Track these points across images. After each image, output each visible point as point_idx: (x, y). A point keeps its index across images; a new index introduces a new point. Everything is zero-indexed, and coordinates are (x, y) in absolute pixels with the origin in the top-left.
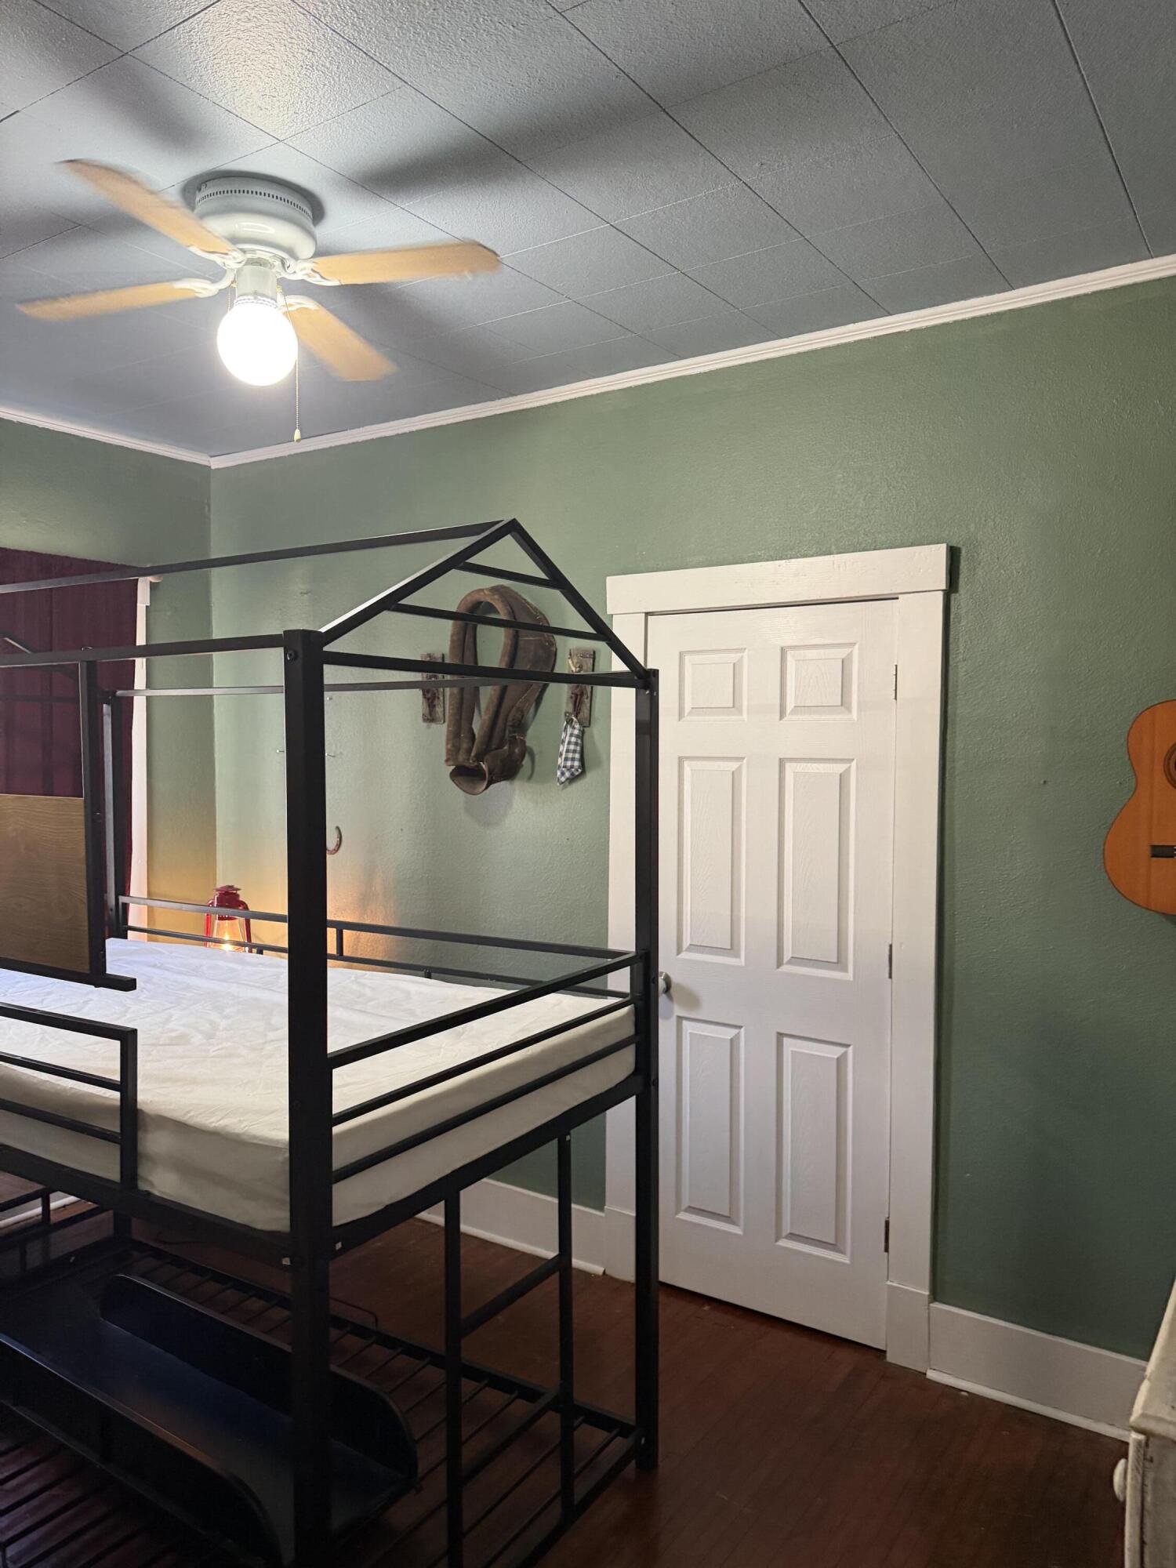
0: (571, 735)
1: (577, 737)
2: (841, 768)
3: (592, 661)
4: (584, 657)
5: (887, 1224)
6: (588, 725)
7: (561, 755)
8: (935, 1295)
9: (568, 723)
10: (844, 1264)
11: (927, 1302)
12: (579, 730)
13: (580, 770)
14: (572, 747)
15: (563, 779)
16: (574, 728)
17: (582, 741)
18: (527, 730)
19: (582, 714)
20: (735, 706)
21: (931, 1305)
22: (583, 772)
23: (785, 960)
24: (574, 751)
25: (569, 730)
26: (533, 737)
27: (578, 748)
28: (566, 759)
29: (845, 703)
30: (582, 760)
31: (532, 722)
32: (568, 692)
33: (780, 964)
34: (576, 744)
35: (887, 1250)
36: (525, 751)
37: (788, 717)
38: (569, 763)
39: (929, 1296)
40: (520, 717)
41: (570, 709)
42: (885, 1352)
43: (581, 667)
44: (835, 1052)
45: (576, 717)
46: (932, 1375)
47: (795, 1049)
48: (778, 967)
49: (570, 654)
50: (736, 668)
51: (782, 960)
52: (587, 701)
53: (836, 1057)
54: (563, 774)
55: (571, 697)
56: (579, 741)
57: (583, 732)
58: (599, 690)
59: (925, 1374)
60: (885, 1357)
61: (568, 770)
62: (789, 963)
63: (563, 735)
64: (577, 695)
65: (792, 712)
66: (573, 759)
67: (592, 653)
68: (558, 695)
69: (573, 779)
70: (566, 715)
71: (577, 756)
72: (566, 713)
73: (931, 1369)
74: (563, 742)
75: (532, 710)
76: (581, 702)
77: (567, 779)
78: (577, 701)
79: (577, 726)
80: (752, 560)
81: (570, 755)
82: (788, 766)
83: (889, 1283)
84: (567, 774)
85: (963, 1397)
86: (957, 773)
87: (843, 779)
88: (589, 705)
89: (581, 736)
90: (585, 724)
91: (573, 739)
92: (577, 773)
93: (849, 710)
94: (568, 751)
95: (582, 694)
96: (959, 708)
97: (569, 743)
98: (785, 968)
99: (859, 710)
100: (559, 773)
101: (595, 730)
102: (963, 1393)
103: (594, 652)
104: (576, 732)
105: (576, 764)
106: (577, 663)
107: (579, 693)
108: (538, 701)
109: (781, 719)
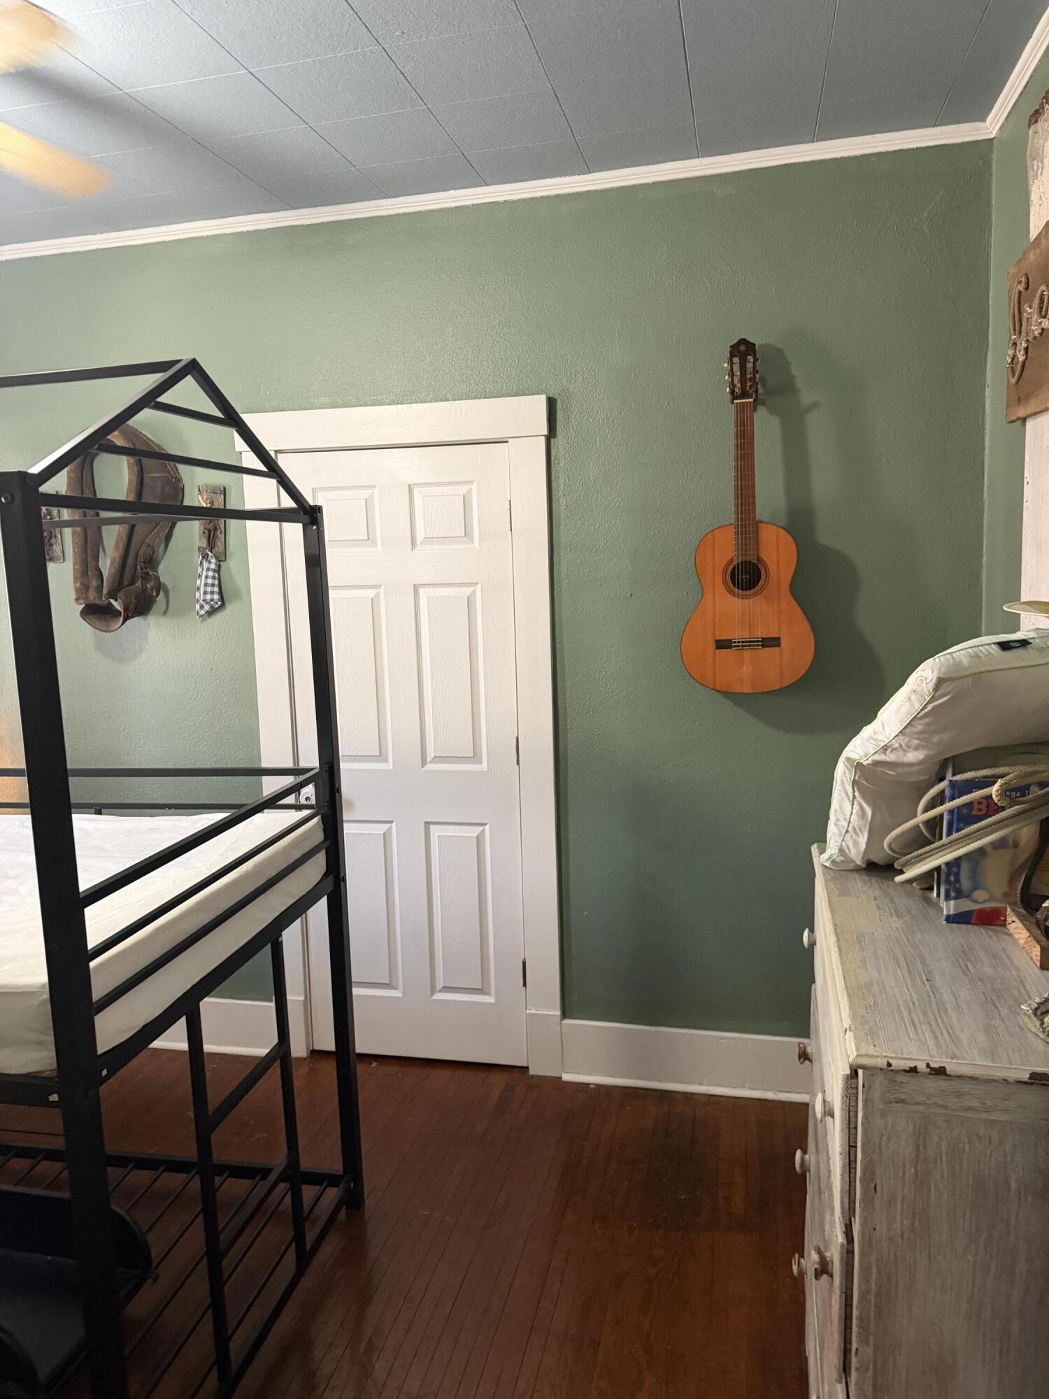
0: (208, 569)
1: (214, 571)
2: (469, 590)
3: (223, 496)
4: (213, 493)
5: (524, 964)
6: (224, 559)
7: (199, 589)
8: (564, 1015)
9: (203, 557)
10: (490, 1004)
11: (559, 1021)
12: (216, 564)
13: (219, 603)
14: (210, 581)
15: (202, 612)
16: (210, 562)
17: (219, 575)
18: (159, 564)
19: (216, 548)
20: (370, 539)
21: (563, 1022)
22: (223, 605)
23: (428, 760)
24: (213, 585)
25: (206, 565)
26: (165, 571)
27: (216, 582)
28: (205, 593)
29: (468, 534)
30: (221, 593)
31: (163, 557)
32: (200, 528)
33: (424, 763)
34: (214, 578)
35: (525, 984)
36: (159, 587)
37: (418, 547)
38: (208, 597)
39: (561, 1015)
40: (151, 553)
41: (204, 544)
42: (528, 1068)
43: (212, 503)
44: (474, 832)
45: (211, 552)
46: (566, 1077)
47: (440, 834)
48: (423, 767)
49: (199, 490)
50: (368, 503)
51: (426, 761)
52: (221, 536)
53: (476, 835)
54: (202, 607)
55: (204, 533)
56: (217, 575)
57: (219, 566)
58: (233, 524)
59: (561, 1078)
60: (528, 1071)
61: (207, 603)
62: (432, 761)
63: (200, 570)
64: (210, 531)
65: (422, 543)
66: (212, 593)
67: (222, 489)
68: (190, 532)
69: (212, 612)
70: (199, 550)
71: (216, 589)
72: (199, 548)
73: (564, 1073)
74: (200, 576)
75: (162, 546)
76: (215, 537)
77: (207, 612)
78: (212, 538)
79: (213, 560)
80: (375, 403)
81: (209, 589)
82: (421, 591)
83: (528, 1011)
84: (207, 607)
85: (592, 1088)
86: (563, 590)
87: (470, 600)
88: (223, 540)
89: (218, 570)
90: (221, 558)
91: (211, 573)
92: (217, 606)
93: (472, 540)
94: (206, 585)
95: (215, 529)
96: (563, 537)
97: (207, 577)
98: (429, 767)
99: (481, 540)
100: (197, 607)
101: (231, 565)
102: (591, 1086)
103: (225, 488)
104: (213, 566)
105: (216, 597)
106: (207, 499)
107: (212, 528)
108: (168, 538)
109: (412, 550)
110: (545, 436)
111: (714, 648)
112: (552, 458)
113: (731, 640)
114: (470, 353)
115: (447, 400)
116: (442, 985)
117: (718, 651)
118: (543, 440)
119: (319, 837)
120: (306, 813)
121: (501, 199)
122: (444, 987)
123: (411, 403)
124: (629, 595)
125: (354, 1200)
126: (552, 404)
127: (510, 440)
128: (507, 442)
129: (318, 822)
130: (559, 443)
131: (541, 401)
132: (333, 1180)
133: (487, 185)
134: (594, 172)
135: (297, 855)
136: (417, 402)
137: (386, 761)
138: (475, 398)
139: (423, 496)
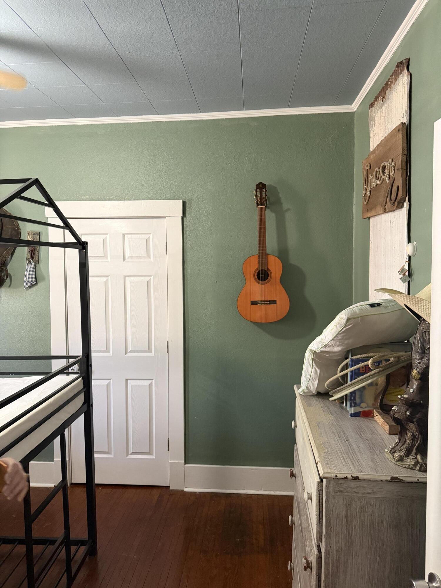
0: (31, 268)
1: (33, 268)
2: (148, 279)
3: (39, 236)
4: (35, 234)
5: (168, 441)
6: (38, 263)
7: (26, 276)
8: (186, 462)
9: (29, 262)
10: (153, 459)
11: (183, 465)
12: (34, 265)
13: (35, 282)
14: (31, 273)
15: (27, 286)
16: (31, 264)
17: (35, 270)
18: (8, 265)
19: (35, 258)
20: (105, 256)
21: (185, 466)
22: (37, 283)
23: (128, 351)
24: (32, 275)
25: (29, 266)
26: (11, 268)
27: (34, 273)
28: (29, 278)
29: (148, 255)
30: (36, 278)
31: (10, 262)
32: (27, 250)
33: (126, 353)
34: (33, 271)
35: (169, 450)
36: (8, 275)
37: (126, 260)
38: (30, 280)
39: (184, 463)
40: (5, 260)
41: (29, 256)
42: (169, 486)
43: (34, 239)
44: (148, 383)
45: (32, 260)
46: (186, 490)
47: (132, 384)
48: (125, 354)
49: (28, 233)
50: (104, 241)
51: (127, 352)
52: (37, 253)
53: (148, 384)
54: (27, 284)
55: (29, 252)
56: (34, 270)
57: (36, 266)
58: (43, 248)
59: (184, 490)
60: (169, 488)
61: (29, 282)
62: (130, 352)
63: (27, 268)
64: (32, 251)
65: (128, 258)
66: (32, 278)
67: (39, 233)
68: (23, 252)
69: (31, 286)
70: (27, 259)
71: (34, 276)
72: (27, 258)
73: (185, 488)
74: (26, 270)
75: (10, 257)
76: (34, 254)
77: (29, 286)
78: (32, 253)
79: (33, 264)
80: (108, 200)
81: (31, 276)
82: (127, 278)
83: (170, 462)
84: (29, 284)
85: (198, 494)
86: (188, 280)
87: (149, 283)
88: (38, 255)
89: (35, 268)
90: (37, 263)
91: (32, 269)
92: (34, 284)
93: (150, 258)
94: (29, 274)
95: (35, 250)
96: (188, 257)
97: (30, 271)
98: (128, 354)
99: (153, 257)
100: (25, 284)
101: (41, 265)
102: (197, 493)
103: (40, 233)
104: (33, 266)
105: (34, 280)
106: (31, 237)
107: (33, 250)
108: (13, 254)
109: (124, 261)
110: (182, 216)
111: (250, 304)
112: (184, 226)
113: (257, 301)
114: (150, 181)
115: (140, 200)
116: (131, 452)
117: (252, 305)
118: (181, 218)
119: (82, 386)
120: (76, 376)
121: (164, 120)
122: (132, 452)
123: (124, 200)
124: (216, 282)
125: (92, 552)
126: (184, 204)
127: (166, 217)
128: (165, 218)
129: (81, 380)
130: (187, 219)
131: (181, 202)
132: (82, 543)
133: (158, 114)
134: (202, 113)
135: (72, 395)
136: (127, 200)
137: (109, 352)
138: (152, 200)
139: (129, 239)
